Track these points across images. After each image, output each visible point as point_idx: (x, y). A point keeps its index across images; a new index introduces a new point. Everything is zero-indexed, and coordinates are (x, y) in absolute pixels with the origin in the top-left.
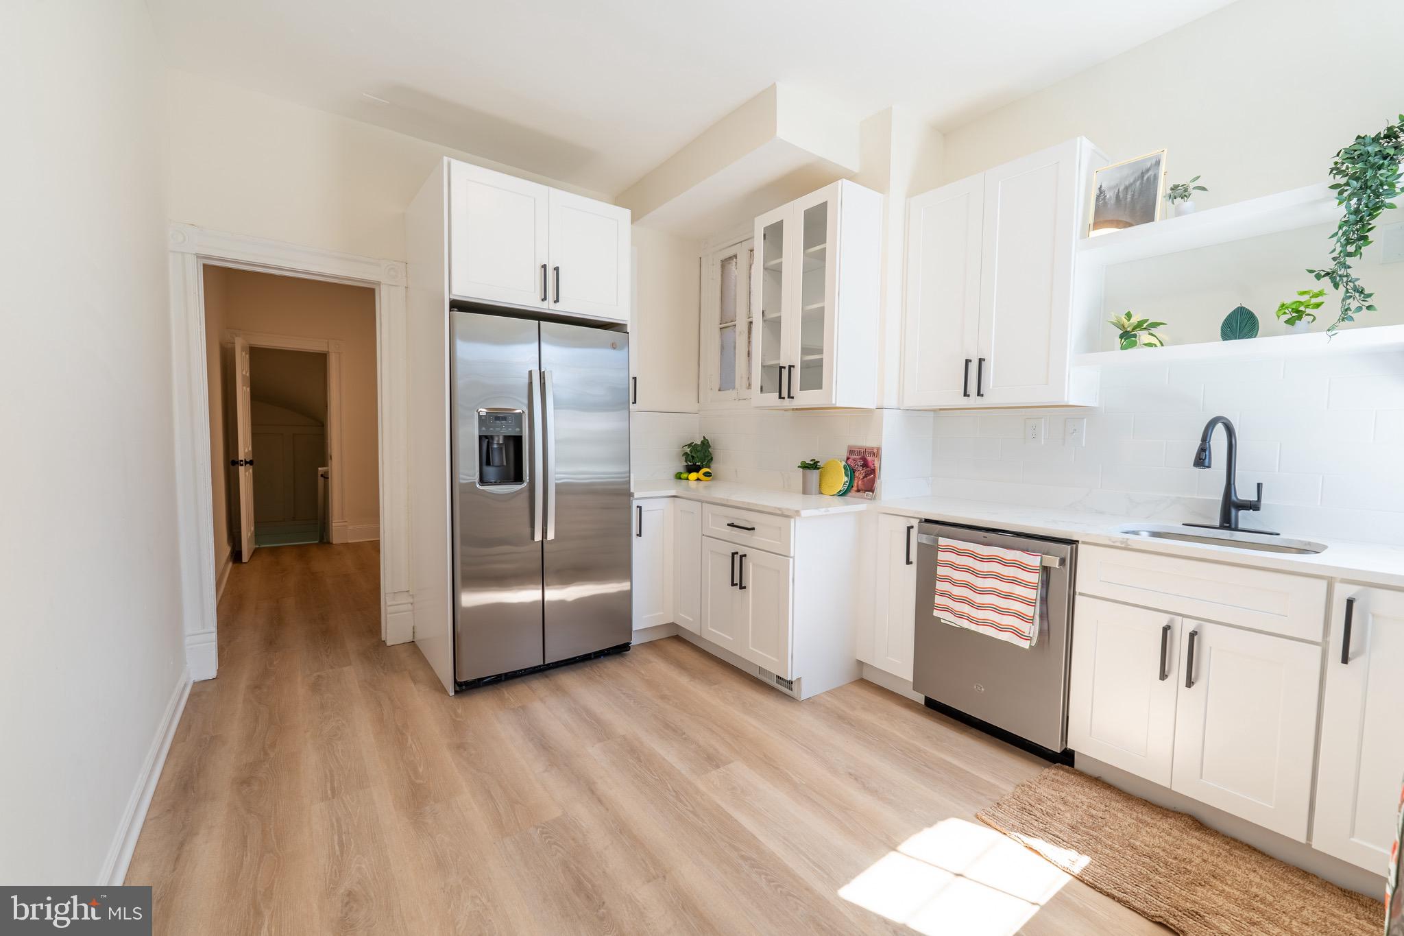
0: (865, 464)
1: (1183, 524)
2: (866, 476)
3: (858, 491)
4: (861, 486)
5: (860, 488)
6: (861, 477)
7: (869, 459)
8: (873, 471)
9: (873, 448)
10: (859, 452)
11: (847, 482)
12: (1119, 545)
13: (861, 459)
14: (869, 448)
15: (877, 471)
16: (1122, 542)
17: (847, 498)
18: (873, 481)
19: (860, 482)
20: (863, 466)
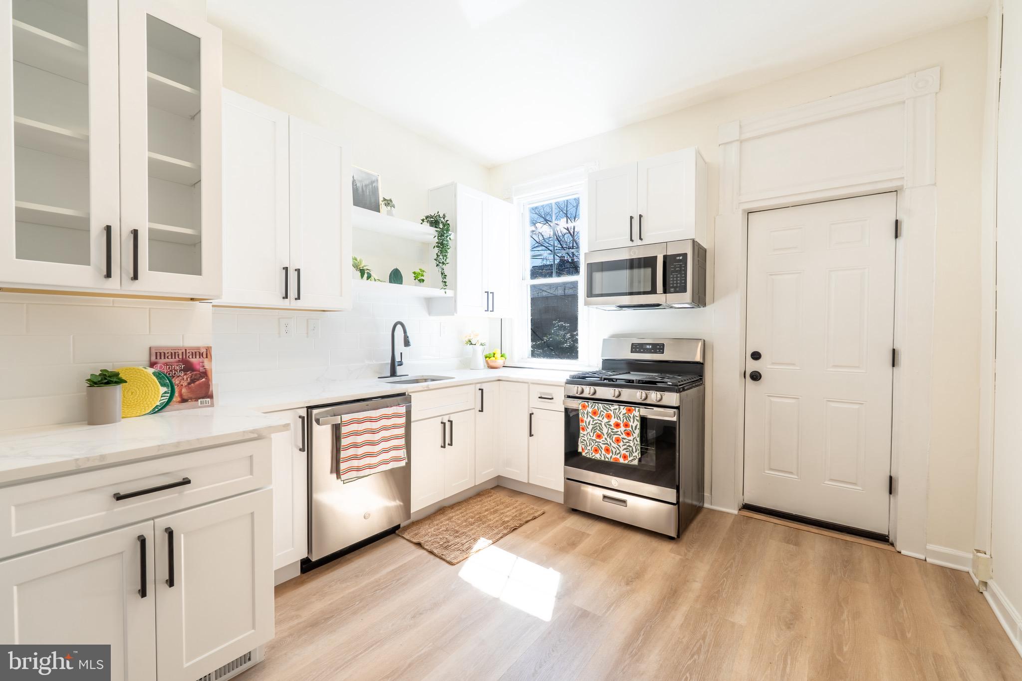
0: (188, 367)
1: (379, 378)
2: (193, 381)
3: (184, 400)
4: (185, 396)
5: (185, 397)
6: (185, 384)
7: (194, 361)
8: (205, 374)
9: (199, 348)
10: (174, 354)
11: (165, 393)
12: (426, 389)
13: (179, 361)
14: (191, 348)
15: (209, 374)
16: (427, 387)
17: (165, 414)
18: (207, 385)
19: (184, 390)
20: (185, 370)
